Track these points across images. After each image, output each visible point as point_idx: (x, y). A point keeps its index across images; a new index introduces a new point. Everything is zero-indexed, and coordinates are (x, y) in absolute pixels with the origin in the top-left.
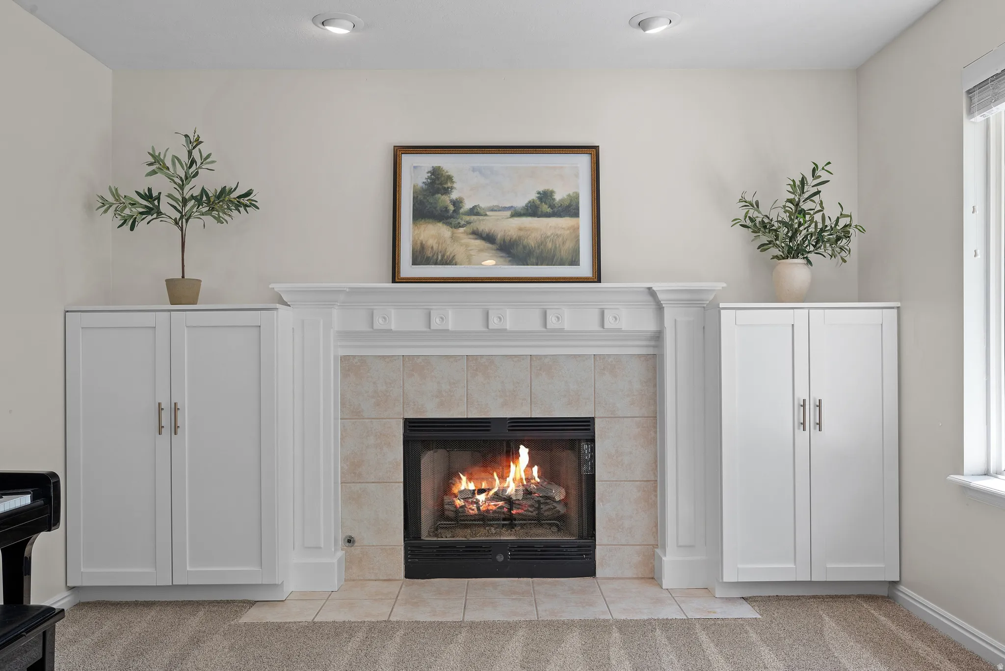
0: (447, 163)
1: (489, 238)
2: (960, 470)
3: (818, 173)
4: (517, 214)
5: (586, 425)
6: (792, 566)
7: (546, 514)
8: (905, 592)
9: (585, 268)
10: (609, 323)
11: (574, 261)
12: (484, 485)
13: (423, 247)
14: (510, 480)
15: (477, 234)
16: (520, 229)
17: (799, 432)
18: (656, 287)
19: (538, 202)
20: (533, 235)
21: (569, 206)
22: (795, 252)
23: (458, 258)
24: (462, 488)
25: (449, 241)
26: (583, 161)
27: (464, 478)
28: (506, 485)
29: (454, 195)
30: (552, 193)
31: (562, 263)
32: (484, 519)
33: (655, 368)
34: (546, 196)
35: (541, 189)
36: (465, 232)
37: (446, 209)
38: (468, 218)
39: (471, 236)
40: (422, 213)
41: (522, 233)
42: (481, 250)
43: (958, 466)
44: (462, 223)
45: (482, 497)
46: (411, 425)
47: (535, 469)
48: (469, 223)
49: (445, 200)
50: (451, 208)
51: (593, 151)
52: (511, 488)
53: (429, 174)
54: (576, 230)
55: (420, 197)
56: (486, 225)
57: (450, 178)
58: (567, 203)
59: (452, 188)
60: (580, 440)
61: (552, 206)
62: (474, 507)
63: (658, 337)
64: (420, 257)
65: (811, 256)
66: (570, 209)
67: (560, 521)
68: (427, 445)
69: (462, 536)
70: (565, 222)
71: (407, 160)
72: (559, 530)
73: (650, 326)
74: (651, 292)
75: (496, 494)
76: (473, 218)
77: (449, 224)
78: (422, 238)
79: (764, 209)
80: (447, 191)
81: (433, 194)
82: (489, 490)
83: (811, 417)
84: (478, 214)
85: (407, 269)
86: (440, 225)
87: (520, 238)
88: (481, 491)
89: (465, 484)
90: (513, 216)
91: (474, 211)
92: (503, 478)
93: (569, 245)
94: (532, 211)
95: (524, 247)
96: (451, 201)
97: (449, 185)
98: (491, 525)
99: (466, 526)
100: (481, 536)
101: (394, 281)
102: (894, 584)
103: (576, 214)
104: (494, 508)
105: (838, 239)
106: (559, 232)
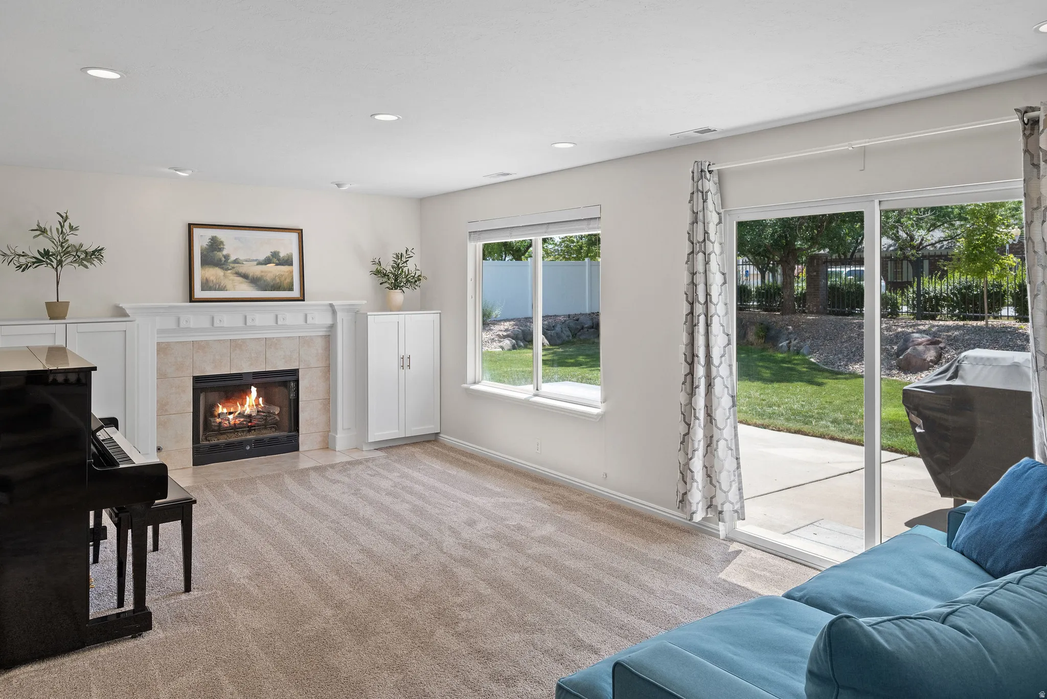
0: (220, 234)
1: (245, 276)
2: (465, 382)
3: (408, 253)
4: (260, 263)
5: (295, 373)
6: (397, 431)
7: (270, 422)
8: (444, 437)
9: (296, 293)
10: (309, 320)
11: (291, 289)
12: (232, 410)
13: (207, 280)
14: (246, 406)
15: (239, 274)
16: (262, 272)
17: (401, 370)
18: (334, 303)
19: (271, 257)
20: (269, 275)
21: (288, 259)
22: (396, 286)
23: (228, 287)
24: (220, 412)
25: (222, 278)
26: (294, 236)
27: (220, 406)
28: (244, 409)
29: (225, 252)
30: (278, 252)
31: (284, 290)
32: (234, 428)
33: (329, 342)
34: (275, 254)
35: (273, 251)
36: (231, 273)
37: (220, 260)
38: (233, 265)
39: (235, 275)
40: (206, 262)
41: (263, 274)
42: (241, 283)
43: (464, 380)
44: (230, 268)
45: (231, 417)
46: (197, 380)
47: (261, 400)
48: (233, 268)
49: (220, 255)
50: (223, 259)
51: (300, 232)
52: (248, 411)
53: (210, 240)
54: (292, 272)
55: (205, 253)
56: (243, 269)
57: (222, 243)
58: (286, 258)
59: (223, 248)
60: (290, 381)
61: (278, 260)
62: (227, 422)
63: (332, 327)
64: (206, 286)
65: (404, 289)
66: (288, 262)
67: (276, 426)
68: (203, 390)
69: (223, 440)
70: (285, 268)
71: (197, 232)
72: (276, 430)
73: (329, 321)
74: (331, 305)
75: (239, 414)
76: (236, 265)
77: (222, 268)
78: (206, 276)
79: (383, 266)
80: (220, 250)
81: (213, 251)
82: (236, 412)
83: (406, 364)
84: (238, 263)
85: (199, 293)
86: (217, 268)
87: (262, 276)
88: (230, 413)
89: (221, 409)
90: (258, 264)
91: (236, 261)
92: (242, 405)
93: (288, 280)
94: (267, 261)
95: (264, 281)
96: (223, 255)
97: (222, 246)
98: (238, 431)
99: (224, 434)
100: (233, 438)
101: (191, 301)
102: (437, 434)
103: (291, 264)
104: (239, 422)
105: (416, 281)
106: (282, 274)
